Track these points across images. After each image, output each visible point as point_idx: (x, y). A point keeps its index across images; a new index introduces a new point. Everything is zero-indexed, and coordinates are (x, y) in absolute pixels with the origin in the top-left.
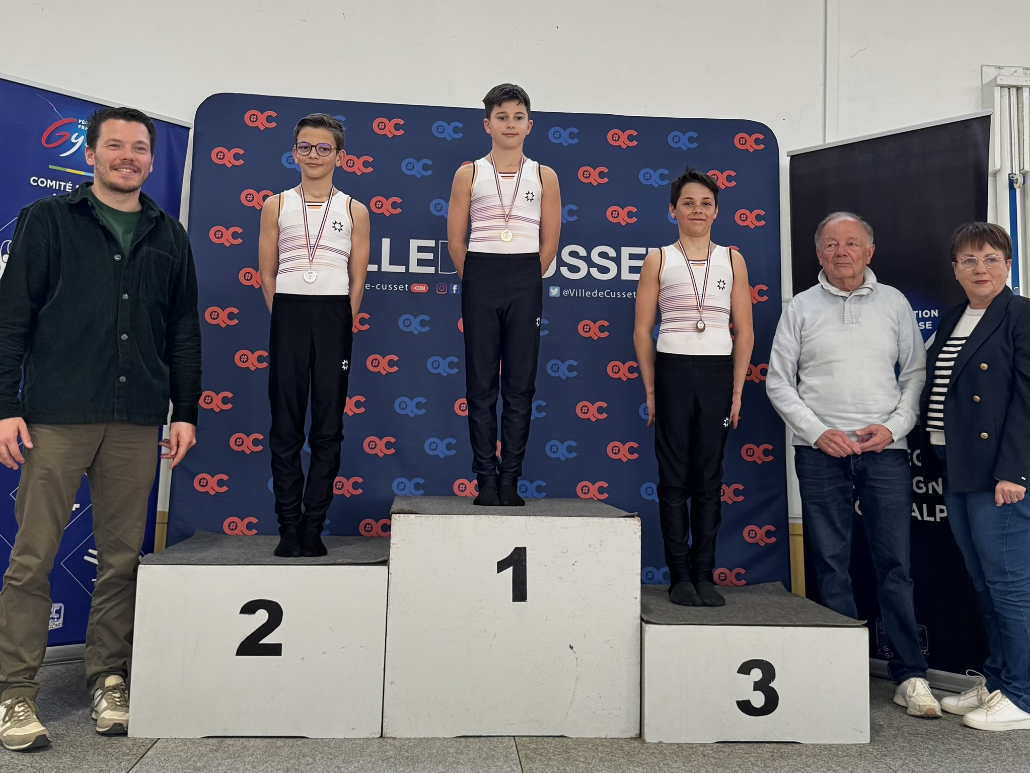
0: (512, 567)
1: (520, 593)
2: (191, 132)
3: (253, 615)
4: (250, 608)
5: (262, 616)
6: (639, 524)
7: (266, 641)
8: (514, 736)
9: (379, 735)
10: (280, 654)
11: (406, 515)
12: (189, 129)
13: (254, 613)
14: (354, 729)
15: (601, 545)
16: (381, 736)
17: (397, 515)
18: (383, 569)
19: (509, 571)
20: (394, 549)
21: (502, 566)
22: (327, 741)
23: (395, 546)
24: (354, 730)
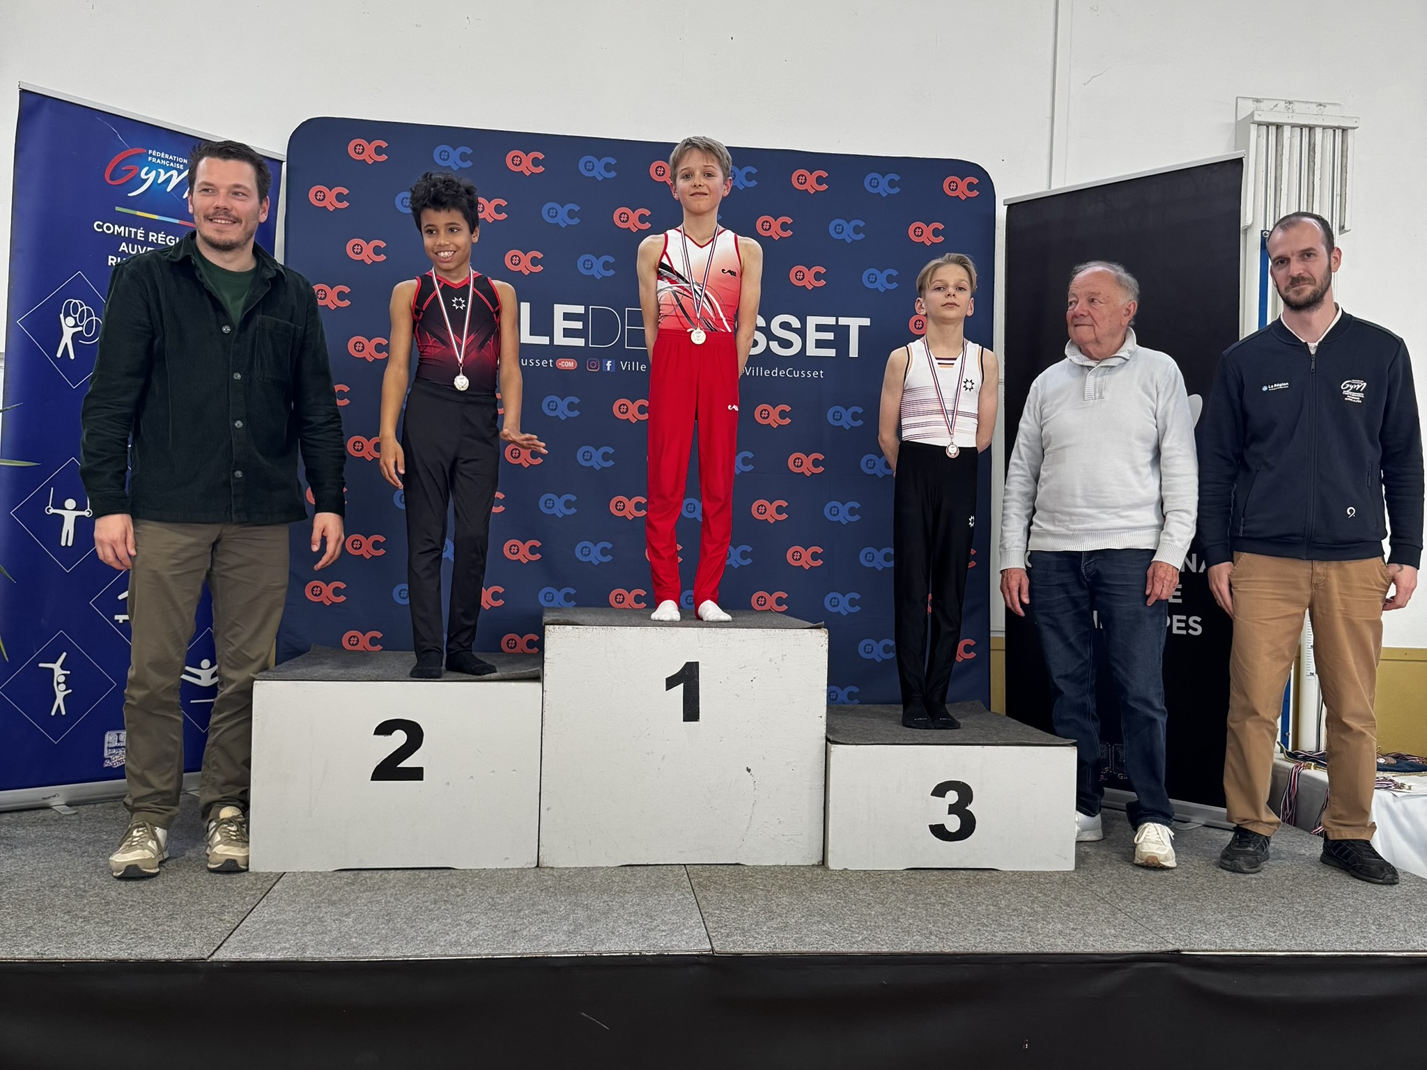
0: (682, 684)
1: (691, 712)
2: (284, 165)
3: (389, 736)
4: (385, 729)
5: (400, 738)
6: (827, 636)
7: (405, 764)
8: (685, 865)
9: (536, 865)
10: (422, 780)
11: (562, 626)
12: (282, 162)
13: (391, 734)
14: (507, 858)
15: (783, 660)
16: (538, 866)
17: (552, 626)
18: (536, 686)
19: (679, 689)
20: (548, 664)
21: (671, 683)
22: (477, 871)
23: (549, 661)
24: (507, 860)
